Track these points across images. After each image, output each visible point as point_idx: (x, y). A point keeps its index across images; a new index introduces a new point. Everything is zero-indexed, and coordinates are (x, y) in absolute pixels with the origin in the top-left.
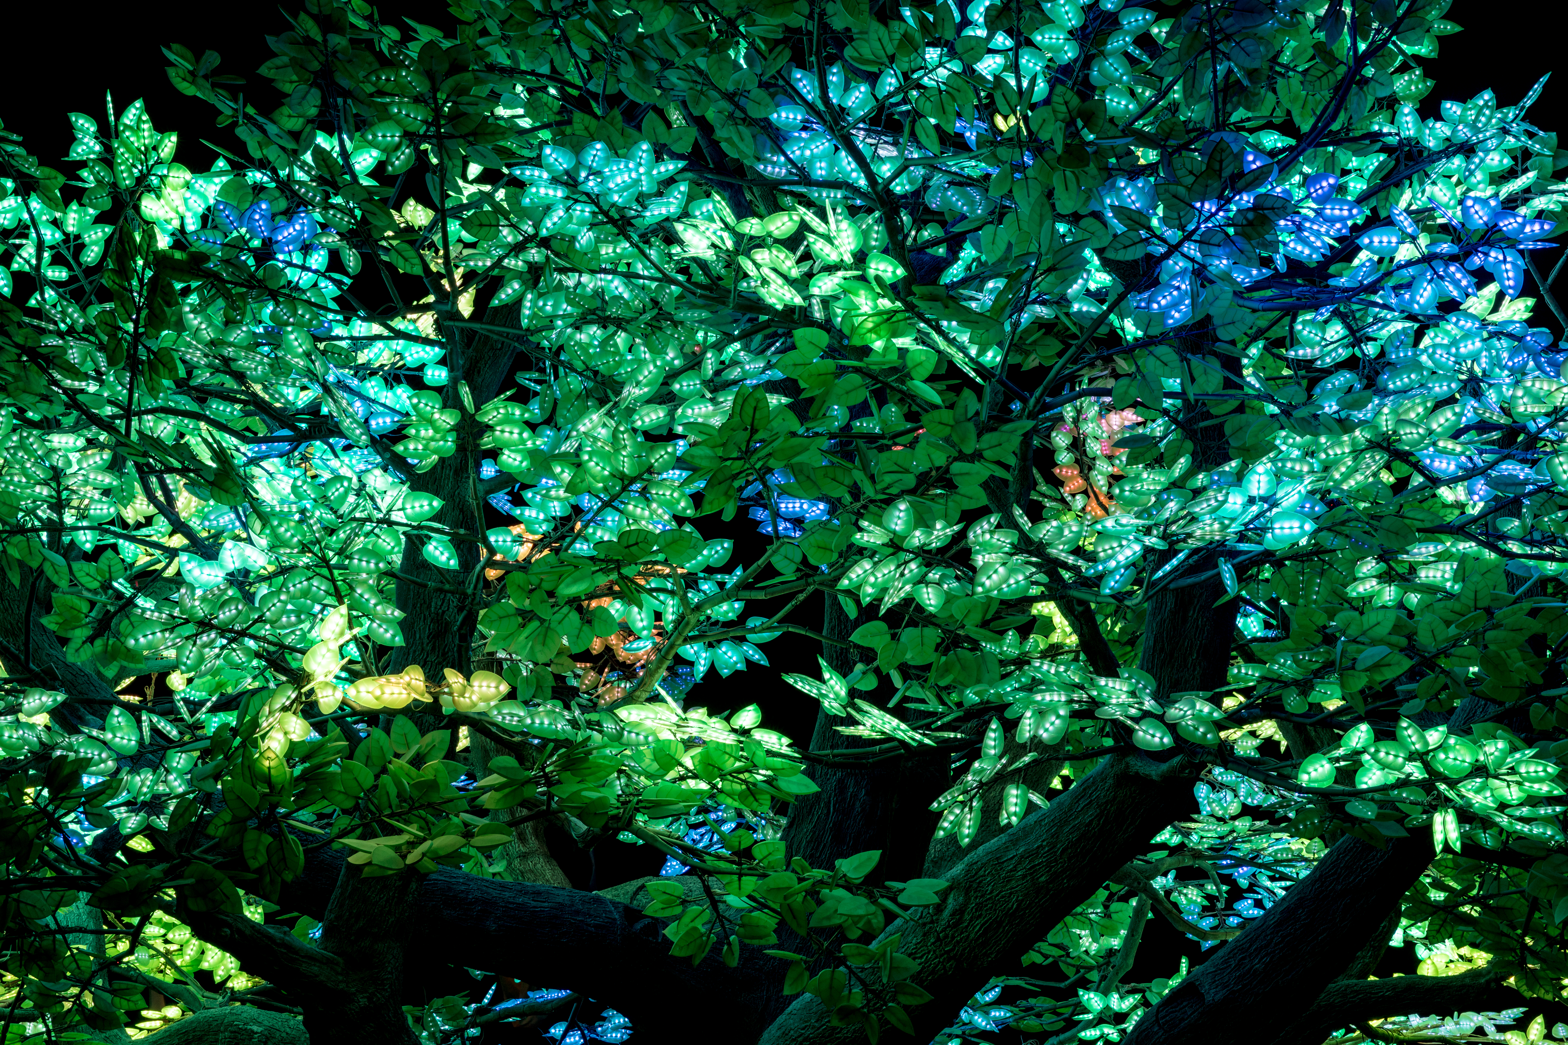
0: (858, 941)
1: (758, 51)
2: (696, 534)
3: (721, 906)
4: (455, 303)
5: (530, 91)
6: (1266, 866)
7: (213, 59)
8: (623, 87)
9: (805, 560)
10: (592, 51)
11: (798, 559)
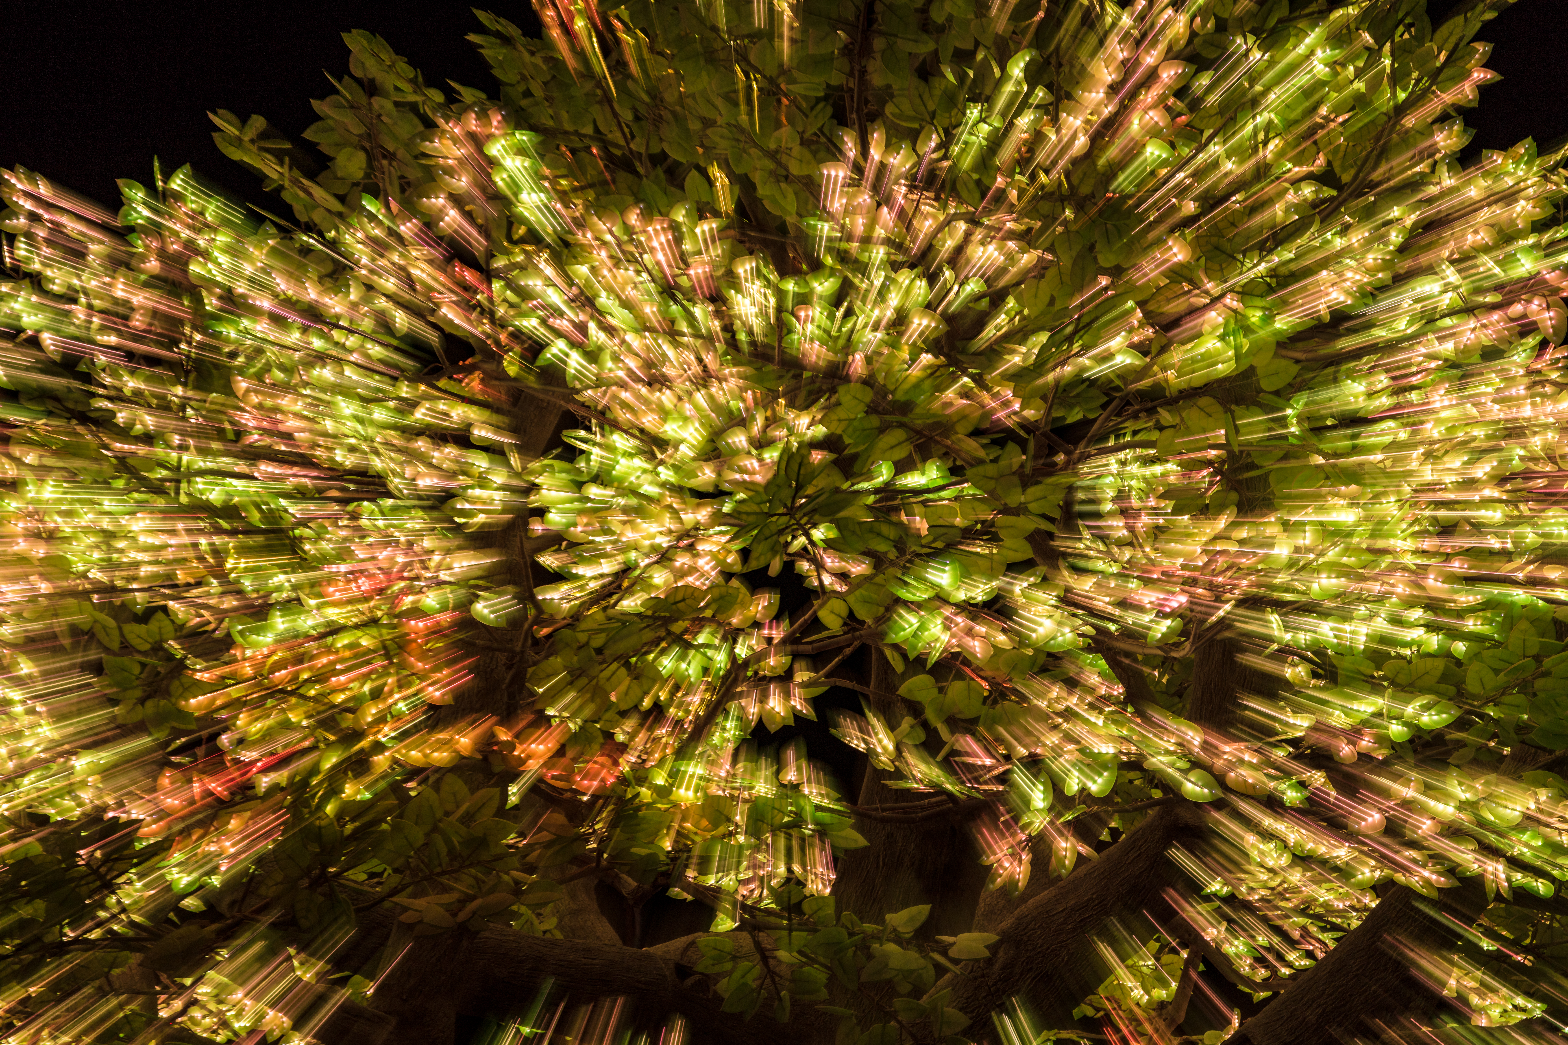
0: (909, 995)
1: (799, 109)
2: (743, 590)
3: (772, 962)
5: (573, 151)
6: (1317, 917)
7: (258, 122)
8: (666, 147)
9: (851, 615)
10: (635, 110)
11: (845, 613)
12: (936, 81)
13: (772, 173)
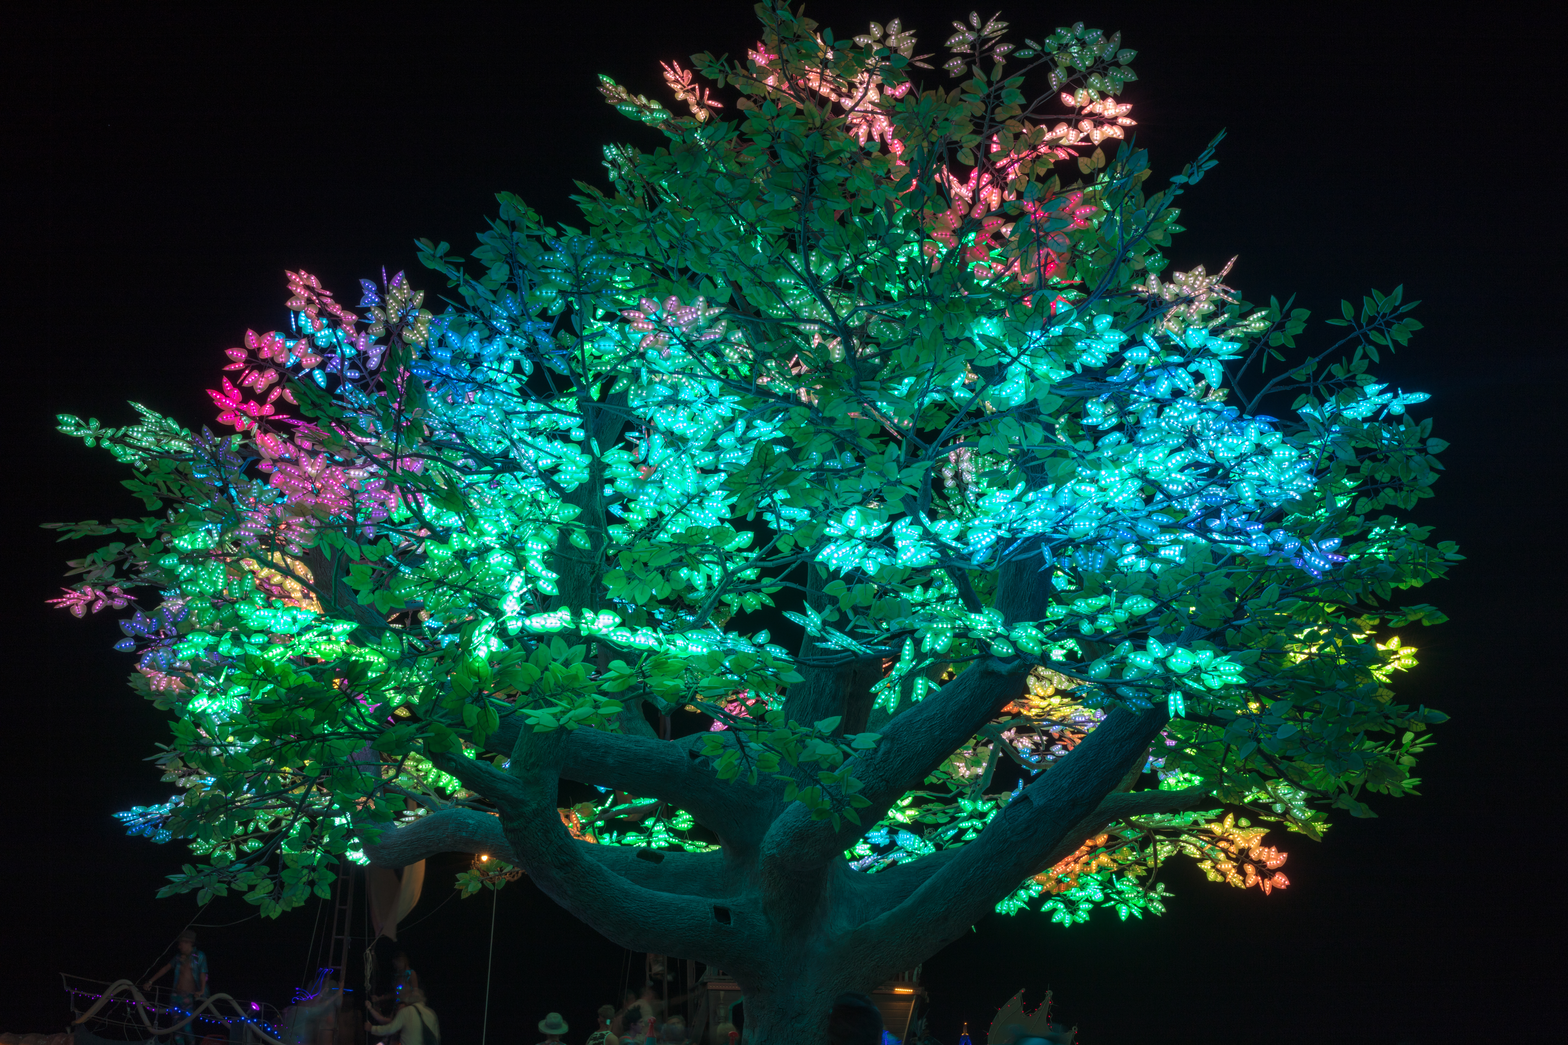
0: (828, 770)
1: (768, 242)
2: (732, 529)
3: (747, 749)
4: (588, 392)
5: (633, 266)
6: (1070, 726)
7: (444, 246)
8: (688, 264)
9: (796, 544)
10: (670, 241)
11: (792, 543)
12: (849, 227)
13: (752, 281)
